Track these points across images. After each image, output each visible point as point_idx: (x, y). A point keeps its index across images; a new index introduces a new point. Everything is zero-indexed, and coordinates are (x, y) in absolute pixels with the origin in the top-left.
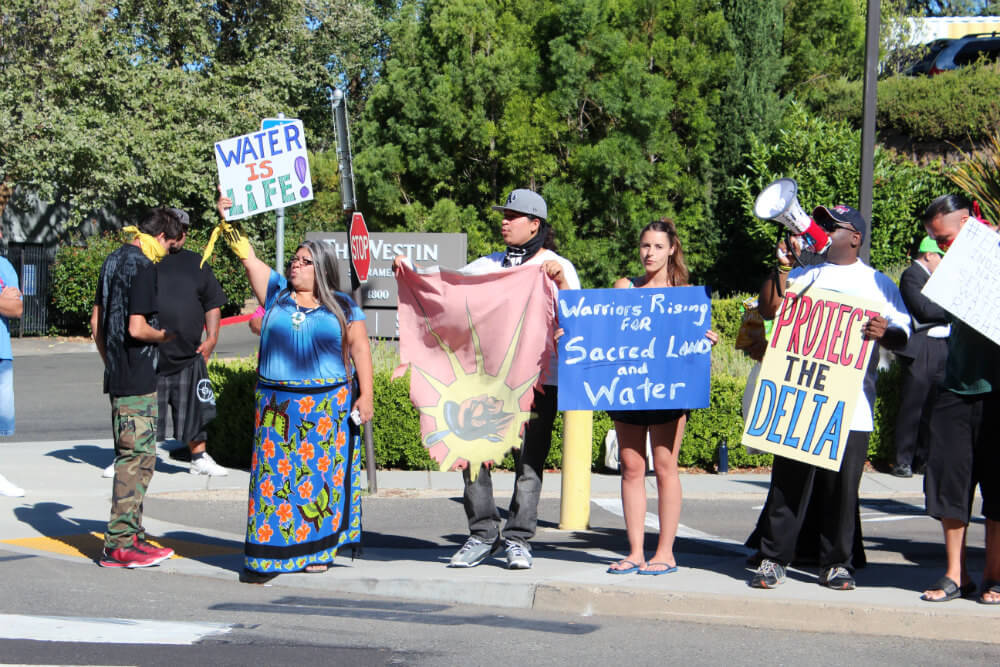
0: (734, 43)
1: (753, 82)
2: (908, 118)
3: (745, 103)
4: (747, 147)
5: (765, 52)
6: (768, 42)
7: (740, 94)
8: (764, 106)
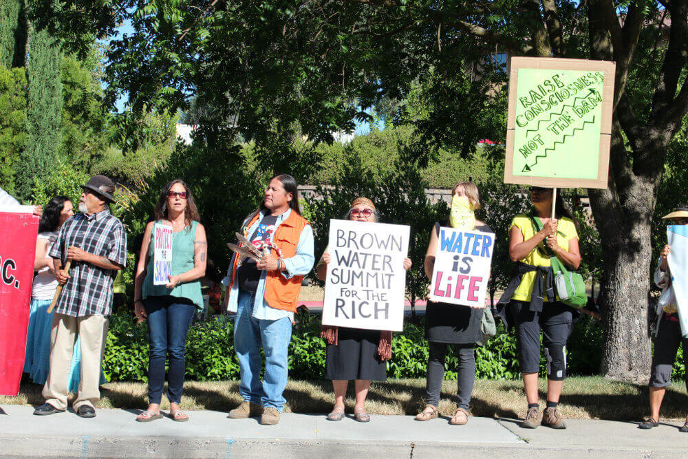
0: (29, 127)
1: (38, 149)
2: (125, 172)
3: (33, 160)
4: (33, 185)
5: (47, 132)
6: (49, 127)
7: (31, 155)
8: (45, 163)
